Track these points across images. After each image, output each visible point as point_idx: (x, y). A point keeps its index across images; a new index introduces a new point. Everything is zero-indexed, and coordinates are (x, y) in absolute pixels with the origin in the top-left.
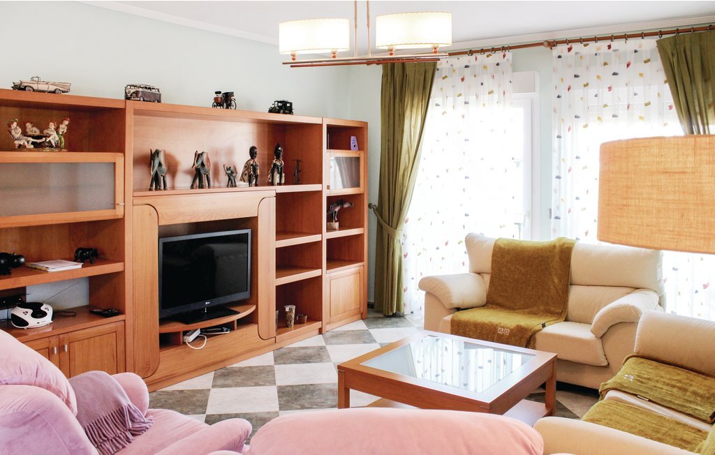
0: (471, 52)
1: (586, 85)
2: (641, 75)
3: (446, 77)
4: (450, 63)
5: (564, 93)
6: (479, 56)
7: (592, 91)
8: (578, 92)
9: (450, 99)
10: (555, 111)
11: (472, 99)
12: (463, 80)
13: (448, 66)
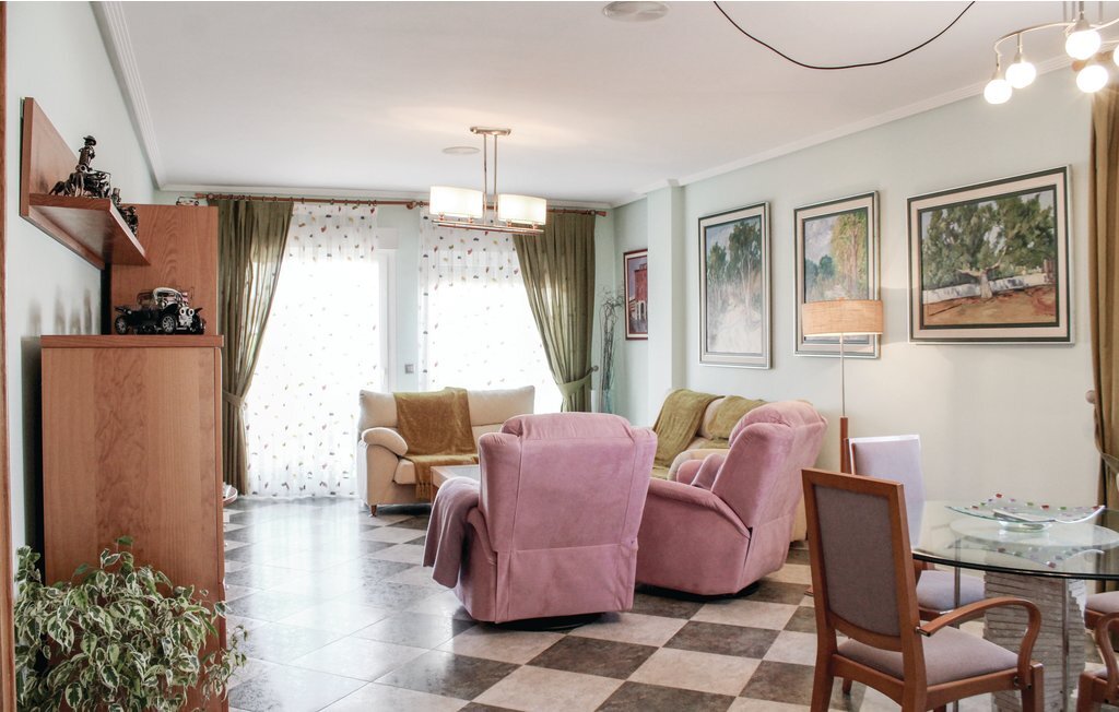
0: (332, 202)
1: (451, 247)
2: (495, 242)
3: (303, 225)
4: (308, 210)
5: (431, 253)
6: (342, 206)
7: (456, 253)
8: (444, 253)
9: (309, 250)
10: (421, 269)
11: (335, 251)
12: (323, 230)
13: (306, 213)
